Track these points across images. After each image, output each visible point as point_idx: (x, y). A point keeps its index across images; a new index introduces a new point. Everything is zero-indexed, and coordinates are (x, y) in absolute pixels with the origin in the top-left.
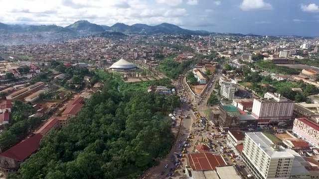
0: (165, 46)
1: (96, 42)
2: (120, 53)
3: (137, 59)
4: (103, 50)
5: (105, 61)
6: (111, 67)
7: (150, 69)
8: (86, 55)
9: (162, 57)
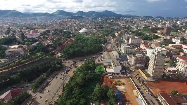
0: (105, 23)
1: (70, 21)
2: (82, 26)
3: (91, 28)
4: (74, 25)
5: (76, 29)
6: (79, 32)
7: (97, 33)
8: (67, 27)
9: (102, 28)
